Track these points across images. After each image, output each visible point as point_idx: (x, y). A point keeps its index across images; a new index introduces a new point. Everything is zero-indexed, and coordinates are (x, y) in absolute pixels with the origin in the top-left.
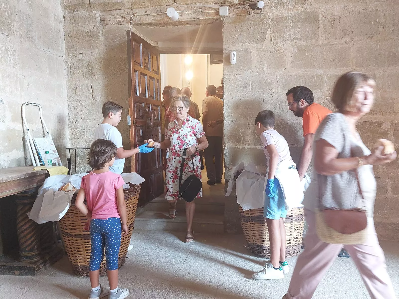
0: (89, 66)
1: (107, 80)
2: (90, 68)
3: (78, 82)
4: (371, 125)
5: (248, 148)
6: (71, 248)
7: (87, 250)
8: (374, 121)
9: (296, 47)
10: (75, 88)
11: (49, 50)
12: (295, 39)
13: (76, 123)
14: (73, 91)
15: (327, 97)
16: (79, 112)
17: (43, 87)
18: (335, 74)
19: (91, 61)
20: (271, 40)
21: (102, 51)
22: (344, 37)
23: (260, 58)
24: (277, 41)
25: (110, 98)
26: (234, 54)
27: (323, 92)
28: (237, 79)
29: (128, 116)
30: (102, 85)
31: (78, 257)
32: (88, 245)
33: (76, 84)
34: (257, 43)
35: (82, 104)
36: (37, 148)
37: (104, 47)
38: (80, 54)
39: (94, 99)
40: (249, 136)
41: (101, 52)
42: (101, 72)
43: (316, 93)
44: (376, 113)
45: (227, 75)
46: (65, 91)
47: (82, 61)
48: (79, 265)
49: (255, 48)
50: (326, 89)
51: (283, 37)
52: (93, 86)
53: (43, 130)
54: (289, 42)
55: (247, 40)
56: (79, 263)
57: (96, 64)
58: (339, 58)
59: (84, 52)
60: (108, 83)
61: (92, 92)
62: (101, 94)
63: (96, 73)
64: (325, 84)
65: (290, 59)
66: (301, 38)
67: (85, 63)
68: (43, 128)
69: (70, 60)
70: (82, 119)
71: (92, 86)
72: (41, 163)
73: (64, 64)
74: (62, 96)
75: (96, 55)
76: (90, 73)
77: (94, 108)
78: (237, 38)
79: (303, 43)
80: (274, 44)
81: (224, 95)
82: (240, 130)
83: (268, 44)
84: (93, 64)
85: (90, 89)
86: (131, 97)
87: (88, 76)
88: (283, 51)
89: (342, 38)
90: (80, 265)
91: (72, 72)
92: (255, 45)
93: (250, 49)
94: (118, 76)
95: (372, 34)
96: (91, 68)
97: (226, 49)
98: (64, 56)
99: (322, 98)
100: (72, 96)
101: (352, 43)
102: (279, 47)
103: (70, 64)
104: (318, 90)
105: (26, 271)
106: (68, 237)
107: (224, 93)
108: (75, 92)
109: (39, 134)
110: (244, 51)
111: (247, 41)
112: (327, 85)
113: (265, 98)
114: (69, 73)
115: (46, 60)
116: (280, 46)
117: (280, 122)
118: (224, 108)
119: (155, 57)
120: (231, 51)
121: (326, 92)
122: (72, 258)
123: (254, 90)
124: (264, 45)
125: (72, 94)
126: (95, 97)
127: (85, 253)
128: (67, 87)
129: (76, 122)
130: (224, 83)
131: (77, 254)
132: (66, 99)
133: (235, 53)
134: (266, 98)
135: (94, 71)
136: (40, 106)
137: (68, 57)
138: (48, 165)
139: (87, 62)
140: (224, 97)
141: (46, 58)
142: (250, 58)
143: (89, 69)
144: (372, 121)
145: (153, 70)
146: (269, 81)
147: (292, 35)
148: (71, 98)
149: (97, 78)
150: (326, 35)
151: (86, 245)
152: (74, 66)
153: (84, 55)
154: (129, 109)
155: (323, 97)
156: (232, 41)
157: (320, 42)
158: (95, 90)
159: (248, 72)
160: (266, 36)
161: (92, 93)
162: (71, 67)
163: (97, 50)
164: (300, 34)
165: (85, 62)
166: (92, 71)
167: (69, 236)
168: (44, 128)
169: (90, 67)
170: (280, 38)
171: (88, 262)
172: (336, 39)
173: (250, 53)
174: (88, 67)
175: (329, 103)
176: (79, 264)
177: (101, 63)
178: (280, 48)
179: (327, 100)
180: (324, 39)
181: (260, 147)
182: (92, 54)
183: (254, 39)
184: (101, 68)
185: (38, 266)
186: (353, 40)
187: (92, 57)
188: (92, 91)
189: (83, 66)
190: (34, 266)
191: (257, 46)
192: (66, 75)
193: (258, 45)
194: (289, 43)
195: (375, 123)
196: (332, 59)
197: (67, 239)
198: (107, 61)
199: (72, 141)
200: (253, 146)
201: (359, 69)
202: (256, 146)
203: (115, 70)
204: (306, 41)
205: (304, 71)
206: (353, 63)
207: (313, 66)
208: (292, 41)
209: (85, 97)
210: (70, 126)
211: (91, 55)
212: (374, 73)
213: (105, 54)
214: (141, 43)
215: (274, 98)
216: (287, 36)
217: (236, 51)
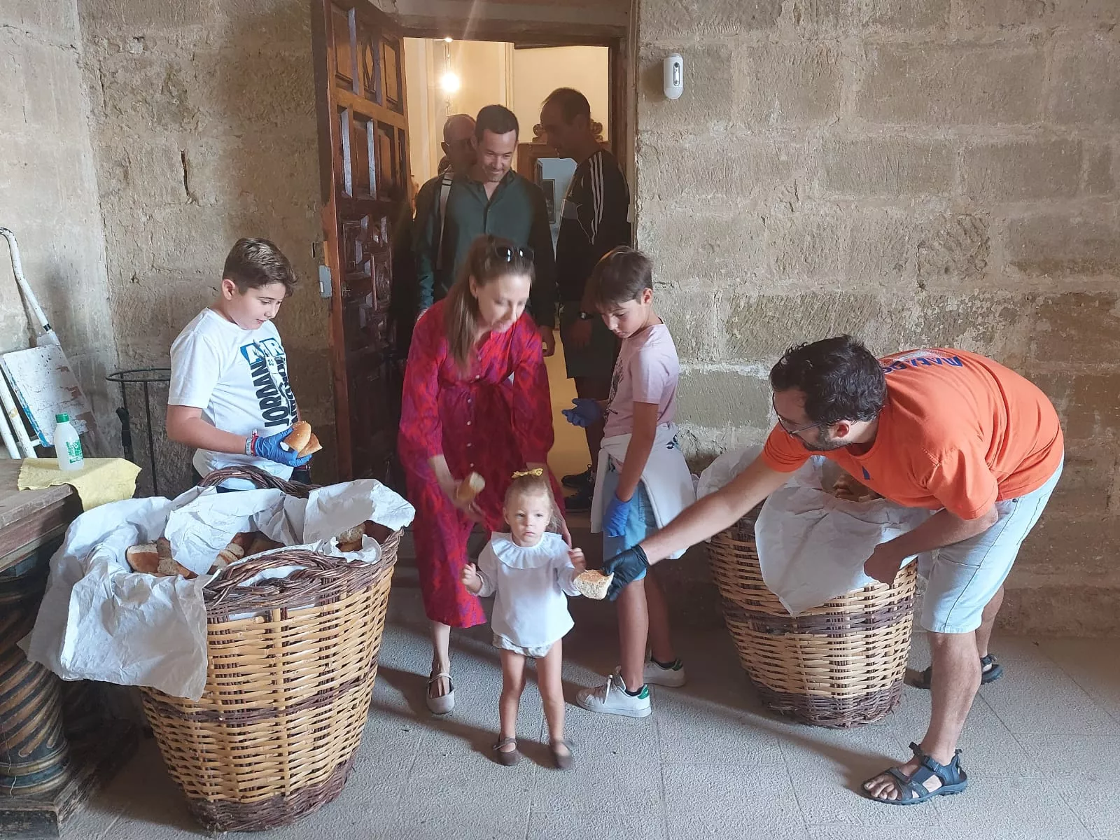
0: (170, 82)
1: (238, 137)
2: (175, 93)
3: (135, 141)
4: (1083, 305)
5: (709, 372)
6: (179, 750)
7: (240, 757)
8: (1092, 293)
9: (876, 48)
10: (123, 162)
11: (26, 26)
12: (875, 22)
13: (135, 281)
14: (119, 171)
15: (961, 217)
16: (143, 246)
17: (15, 165)
18: (991, 141)
19: (176, 67)
20: (798, 21)
21: (215, 33)
22: (1027, 22)
23: (759, 82)
24: (815, 24)
25: (250, 198)
26: (676, 65)
27: (949, 200)
28: (682, 150)
29: (321, 267)
30: (221, 152)
31: (206, 777)
32: (241, 741)
33: (128, 148)
34: (750, 27)
35: (151, 217)
36: (14, 388)
37: (219, 19)
38: (136, 41)
39: (195, 200)
40: (716, 334)
41: (211, 35)
42: (216, 108)
43: (929, 201)
44: (1101, 268)
45: (650, 132)
46: (89, 170)
47: (142, 64)
48: (212, 801)
49: (745, 47)
50: (959, 191)
51: (837, 14)
52: (190, 157)
53: (28, 315)
54: (853, 31)
55: (720, 15)
56: (210, 793)
57: (196, 77)
58: (1007, 90)
59: (148, 32)
60: (241, 147)
61: (185, 177)
62: (218, 184)
63: (196, 111)
64: (958, 173)
65: (855, 88)
66: (892, 19)
67: (156, 71)
68: (25, 311)
69: (101, 59)
70: (154, 269)
71: (183, 156)
72: (36, 442)
73: (79, 74)
74: (81, 190)
75: (195, 45)
76: (173, 108)
77: (196, 232)
78: (687, 9)
79: (900, 37)
80: (807, 35)
81: (639, 202)
82: (688, 317)
83: (786, 33)
84: (186, 76)
85: (177, 165)
86: (328, 203)
87: (167, 118)
88: (833, 60)
89: (1021, 25)
90: (214, 800)
91: (110, 104)
92: (744, 35)
93: (726, 46)
94: (276, 124)
95: (1112, 17)
96: (178, 91)
97: (647, 45)
98: (79, 44)
99: (945, 218)
100: (116, 190)
101: (1050, 43)
102: (821, 45)
103: (102, 75)
104: (936, 192)
105: (26, 825)
106: (169, 717)
107: (639, 193)
108: (126, 175)
109: (15, 334)
110: (709, 54)
111: (716, 23)
112: (963, 177)
113: (770, 214)
114: (100, 107)
115: (17, 66)
116: (827, 42)
117: (814, 293)
118: (637, 244)
119: (390, 53)
120: (668, 54)
121: (959, 200)
122: (185, 779)
123: (736, 187)
124: (773, 37)
125: (114, 181)
126: (198, 195)
127: (233, 765)
128: (94, 155)
129: (133, 280)
130: (641, 161)
131: (204, 769)
132: (95, 199)
133: (679, 60)
134: (773, 213)
135: (190, 104)
136: (11, 236)
137: (92, 50)
138: (71, 462)
139: (163, 70)
140: (638, 207)
141: (16, 57)
142: (727, 80)
143: (171, 93)
144: (1087, 293)
145: (387, 100)
146: (783, 158)
147: (865, 8)
148: (112, 198)
149: (200, 129)
150: (972, 13)
151: (236, 742)
152: (118, 83)
153: (150, 44)
154: (325, 243)
155: (948, 214)
156: (668, 19)
157: (953, 37)
158: (196, 170)
159: (717, 128)
160: (783, 5)
161: (185, 181)
162: (105, 86)
163: (195, 27)
164: (891, 5)
165: (156, 69)
166: (181, 102)
167: (173, 714)
168: (30, 309)
169: (172, 88)
170: (827, 14)
171: (241, 791)
172: (1002, 26)
173: (728, 61)
174: (165, 89)
175: (965, 234)
176: (211, 798)
177: (212, 74)
178: (825, 50)
179: (959, 224)
180: (967, 24)
181: (748, 369)
182: (180, 41)
183: (741, 13)
184: (215, 92)
185: (67, 803)
186: (1053, 34)
187: (178, 51)
188: (185, 172)
189: (148, 82)
190: (51, 808)
191: (752, 40)
192: (89, 113)
193: (756, 34)
194: (855, 32)
195: (1092, 299)
196: (984, 92)
197: (166, 721)
198: (236, 68)
199: (124, 342)
200: (725, 367)
201: (1063, 128)
202: (736, 367)
203: (265, 103)
204: (907, 30)
205: (895, 129)
206: (1046, 108)
207: (925, 114)
208: (863, 25)
209: (161, 191)
210: (113, 292)
211: (177, 46)
212: (1106, 143)
213: (225, 45)
214: (350, 8)
215: (797, 214)
216: (850, 10)
217: (682, 51)
